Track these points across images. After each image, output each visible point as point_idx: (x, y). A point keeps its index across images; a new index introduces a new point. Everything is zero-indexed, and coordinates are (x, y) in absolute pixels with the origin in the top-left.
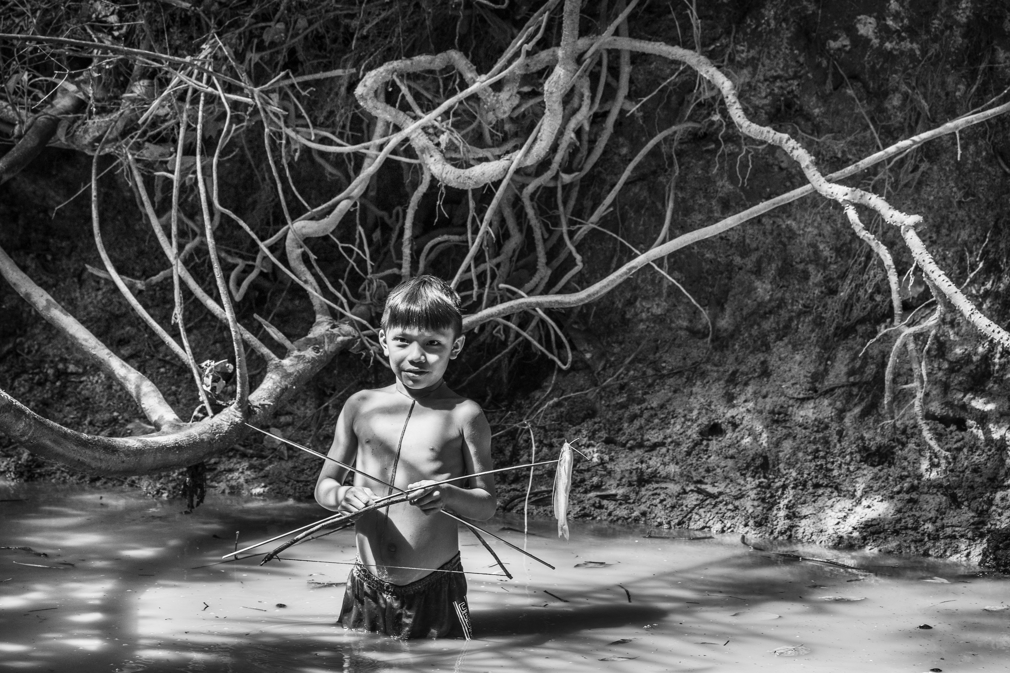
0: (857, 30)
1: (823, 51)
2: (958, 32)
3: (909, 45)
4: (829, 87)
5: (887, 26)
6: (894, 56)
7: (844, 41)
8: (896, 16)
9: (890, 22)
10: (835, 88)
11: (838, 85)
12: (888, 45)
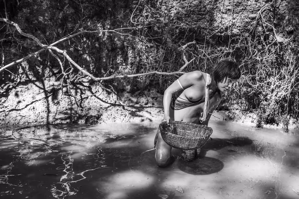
0: (39, 20)
1: (32, 23)
2: (59, 20)
3: (50, 23)
4: (34, 31)
5: (45, 19)
6: (47, 25)
7: (36, 22)
8: (47, 17)
9: (46, 18)
10: (36, 31)
11: (36, 30)
12: (46, 23)
